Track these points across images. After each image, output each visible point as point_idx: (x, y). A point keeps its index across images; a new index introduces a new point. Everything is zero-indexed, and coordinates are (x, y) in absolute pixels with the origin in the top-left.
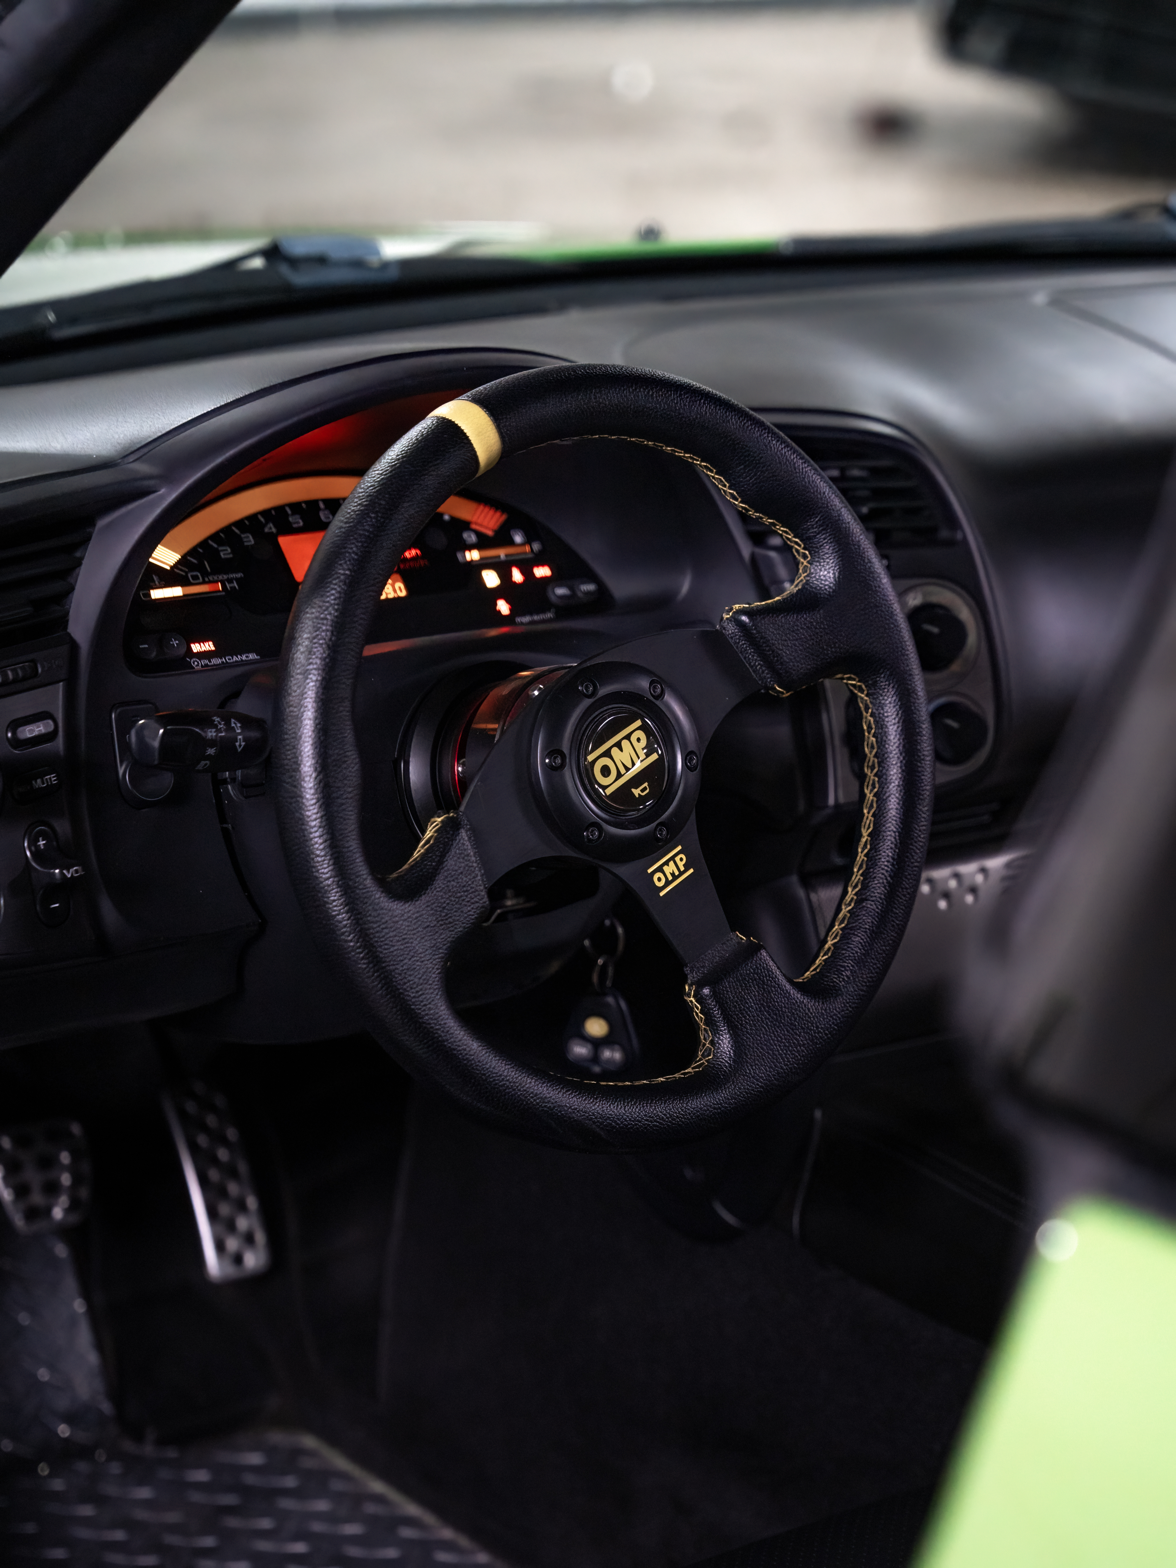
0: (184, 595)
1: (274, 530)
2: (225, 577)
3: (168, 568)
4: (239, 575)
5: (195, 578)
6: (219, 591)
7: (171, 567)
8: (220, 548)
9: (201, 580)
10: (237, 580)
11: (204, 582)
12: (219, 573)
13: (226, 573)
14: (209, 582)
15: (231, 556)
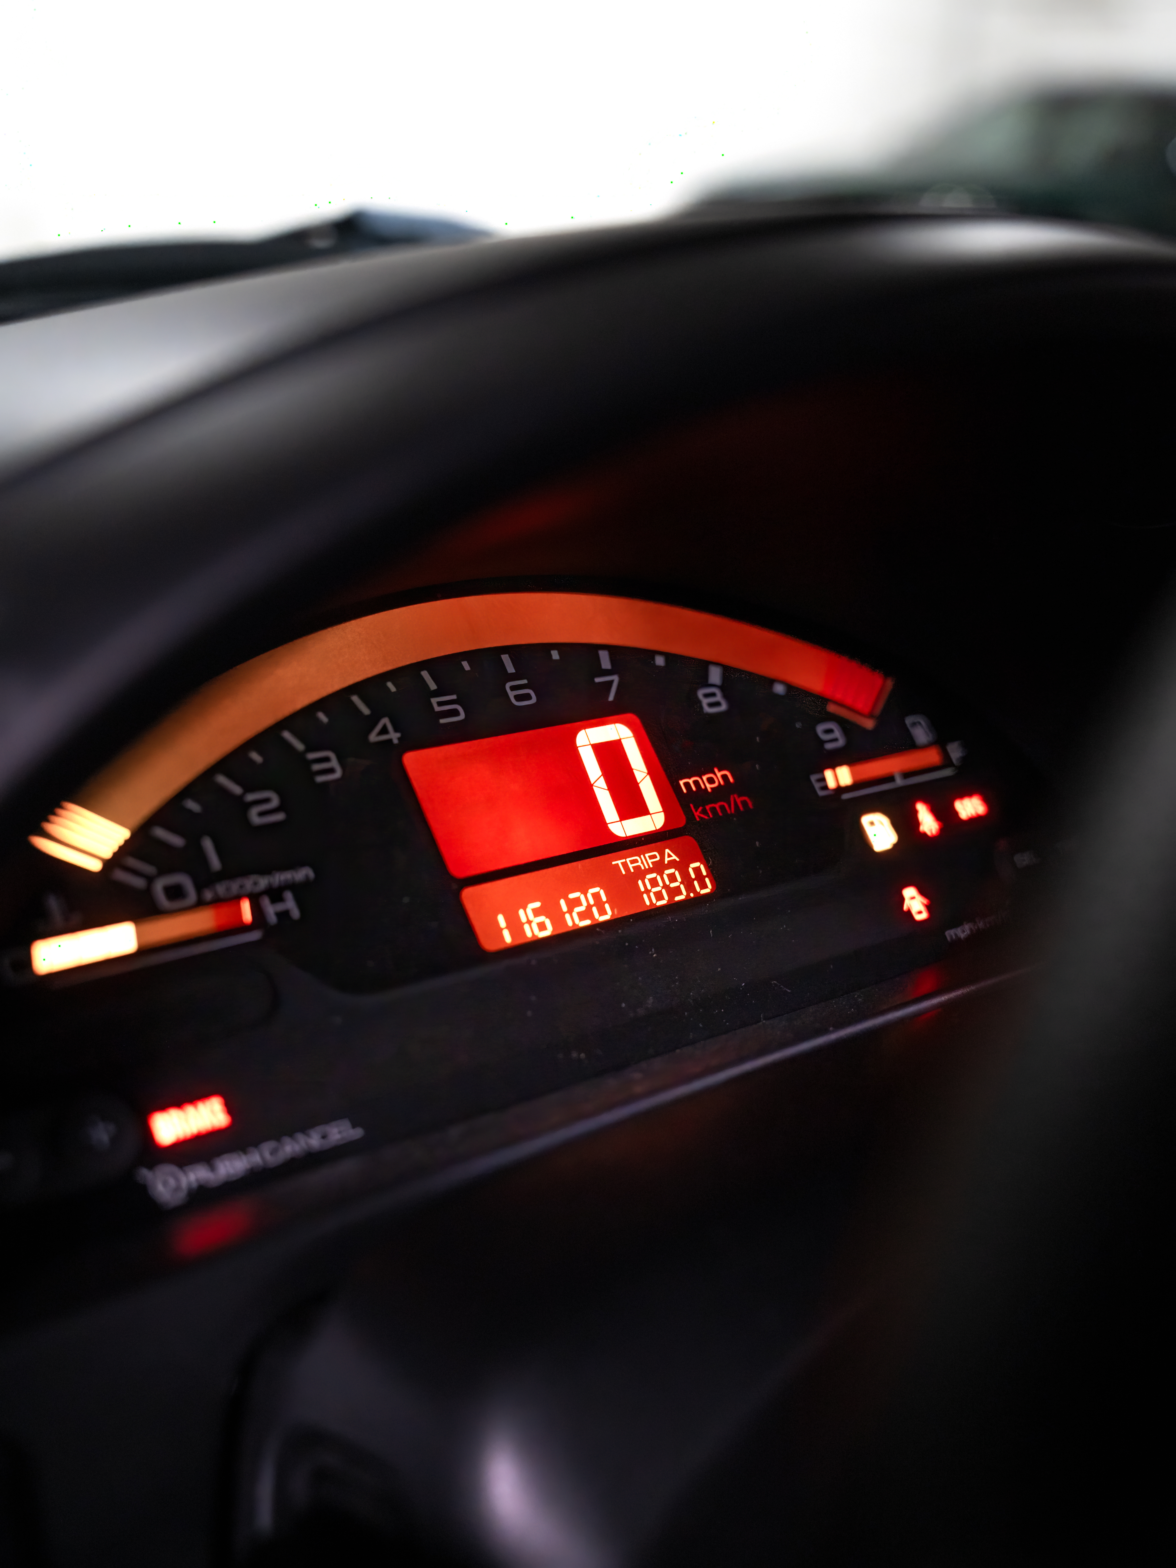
0: (142, 952)
1: (394, 736)
2: (263, 882)
3: (95, 866)
4: (303, 874)
5: (175, 892)
6: (245, 928)
7: (108, 864)
8: (250, 797)
9: (192, 897)
10: (298, 889)
11: (200, 904)
12: (245, 873)
13: (266, 871)
14: (217, 902)
15: (280, 817)
